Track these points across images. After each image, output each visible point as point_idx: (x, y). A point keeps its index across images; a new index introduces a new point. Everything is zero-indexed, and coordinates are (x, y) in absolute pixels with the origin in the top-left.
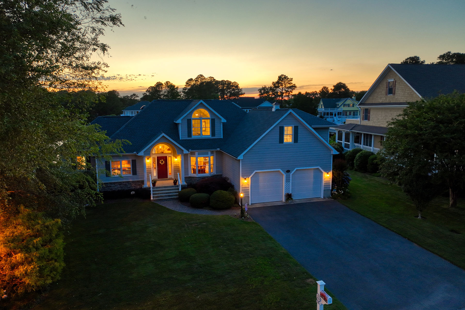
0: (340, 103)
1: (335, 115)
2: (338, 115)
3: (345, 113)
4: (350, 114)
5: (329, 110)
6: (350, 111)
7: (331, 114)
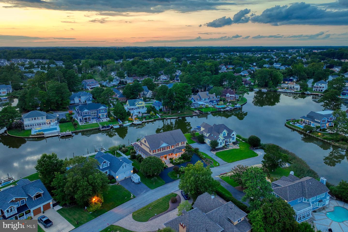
0: (136, 104)
1: (134, 109)
2: (136, 109)
3: (139, 108)
4: (141, 108)
5: (132, 107)
6: (141, 107)
7: (133, 109)
